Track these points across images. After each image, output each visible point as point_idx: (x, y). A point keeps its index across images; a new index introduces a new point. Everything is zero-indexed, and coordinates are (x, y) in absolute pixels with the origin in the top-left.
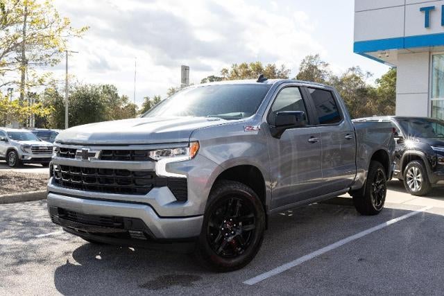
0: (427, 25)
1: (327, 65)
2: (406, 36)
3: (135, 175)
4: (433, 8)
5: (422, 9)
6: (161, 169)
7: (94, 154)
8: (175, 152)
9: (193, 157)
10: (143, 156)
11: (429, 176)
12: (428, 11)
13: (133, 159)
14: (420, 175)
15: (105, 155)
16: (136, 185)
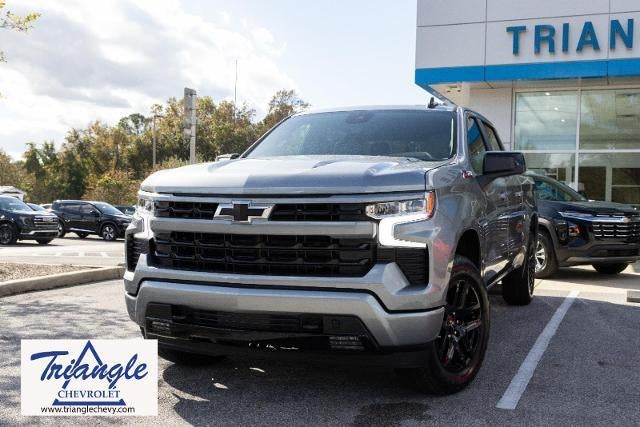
0: (516, 51)
1: (306, 105)
2: (487, 64)
3: (340, 246)
4: (523, 29)
5: (509, 30)
6: (386, 234)
7: (260, 212)
8: (403, 206)
9: (431, 216)
10: (356, 213)
11: (556, 251)
12: (516, 32)
13: (336, 219)
14: (542, 250)
15: (281, 213)
16: (341, 261)
